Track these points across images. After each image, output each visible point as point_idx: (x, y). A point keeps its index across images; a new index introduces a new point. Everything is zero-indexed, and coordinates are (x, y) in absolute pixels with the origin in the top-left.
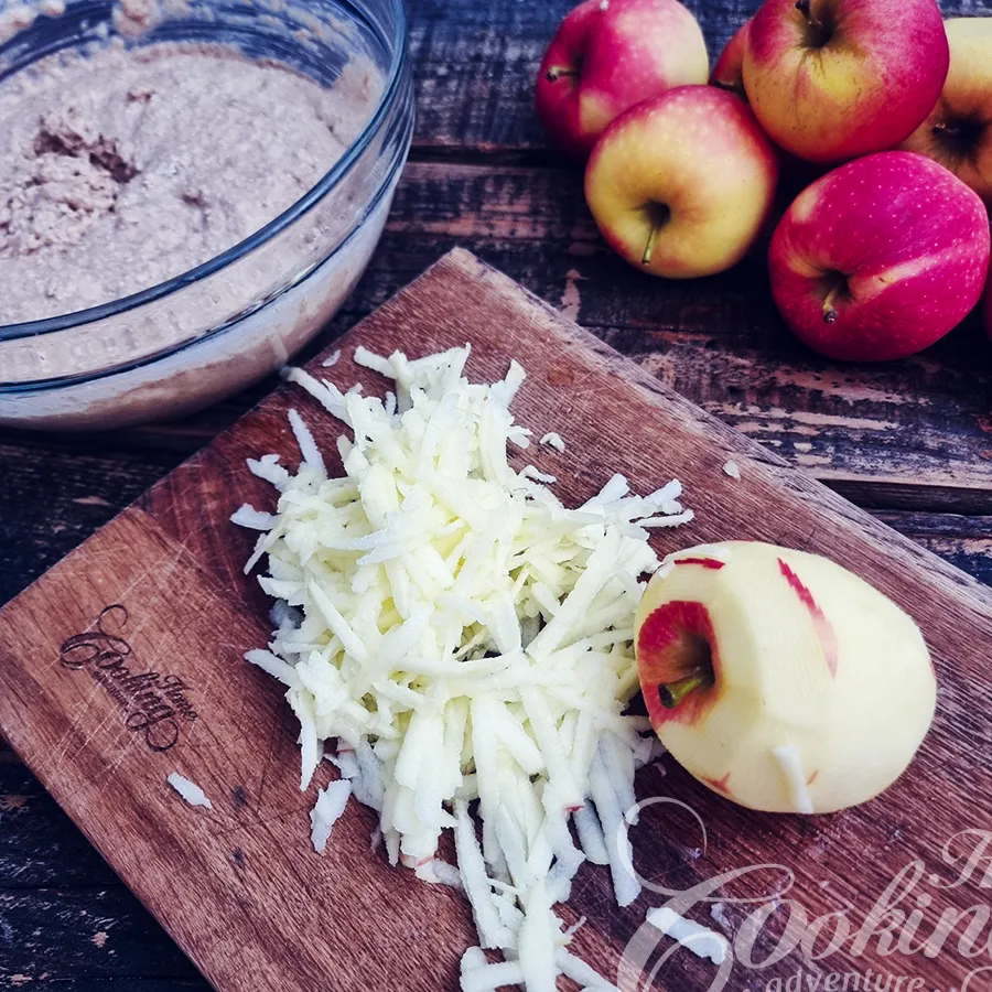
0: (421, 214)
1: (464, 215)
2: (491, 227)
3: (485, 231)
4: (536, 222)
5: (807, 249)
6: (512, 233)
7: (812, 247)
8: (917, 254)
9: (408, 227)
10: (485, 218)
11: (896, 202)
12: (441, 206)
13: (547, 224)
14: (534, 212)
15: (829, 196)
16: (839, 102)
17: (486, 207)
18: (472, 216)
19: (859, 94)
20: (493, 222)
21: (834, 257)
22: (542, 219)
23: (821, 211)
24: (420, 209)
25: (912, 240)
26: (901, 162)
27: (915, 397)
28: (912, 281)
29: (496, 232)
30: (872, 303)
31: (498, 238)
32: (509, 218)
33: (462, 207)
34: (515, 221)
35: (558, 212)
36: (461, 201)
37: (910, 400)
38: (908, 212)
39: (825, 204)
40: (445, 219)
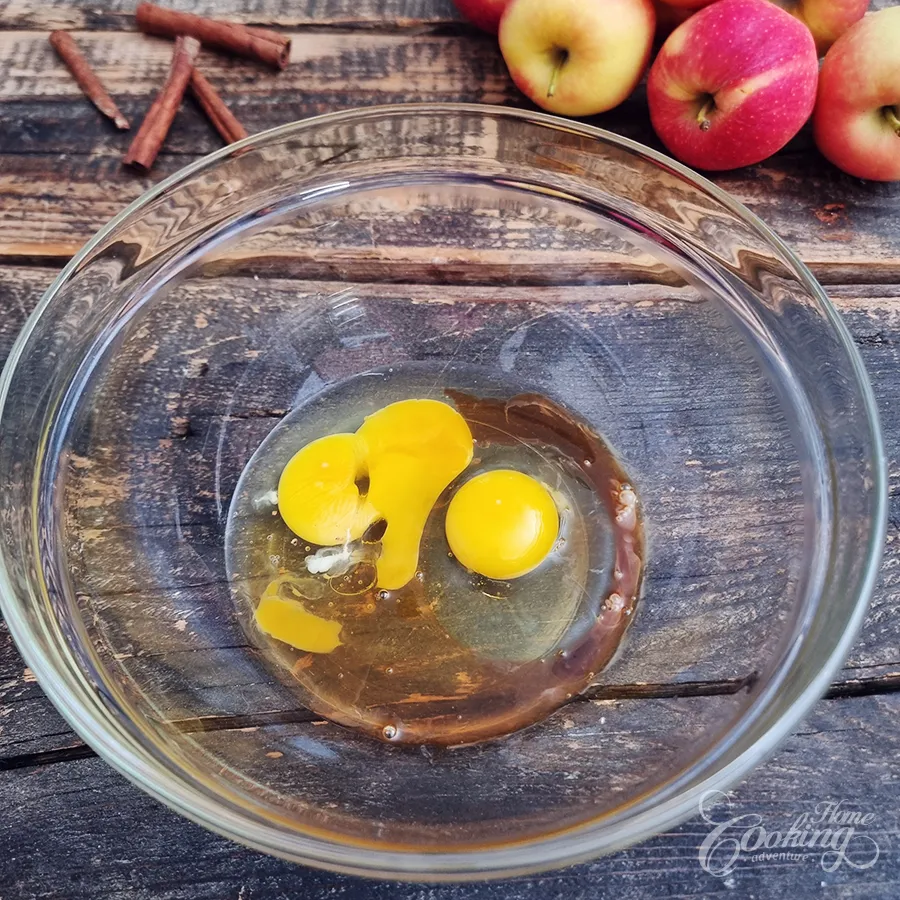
0: (356, 75)
1: (392, 75)
2: (416, 83)
3: (411, 87)
4: (452, 79)
5: (681, 76)
6: (435, 87)
7: (685, 72)
8: (768, 67)
9: (347, 86)
10: (411, 77)
11: (748, 29)
12: (372, 69)
13: (464, 80)
14: (451, 71)
15: (696, 30)
17: (410, 68)
18: (399, 75)
20: (418, 80)
21: (704, 79)
22: (457, 76)
23: (690, 43)
24: (354, 72)
25: (763, 57)
27: (767, 199)
29: (421, 87)
30: (736, 112)
31: (422, 93)
32: (431, 76)
33: (389, 69)
34: (435, 78)
35: (470, 71)
36: (389, 65)
37: (763, 201)
38: (758, 36)
39: (694, 37)
40: (376, 78)
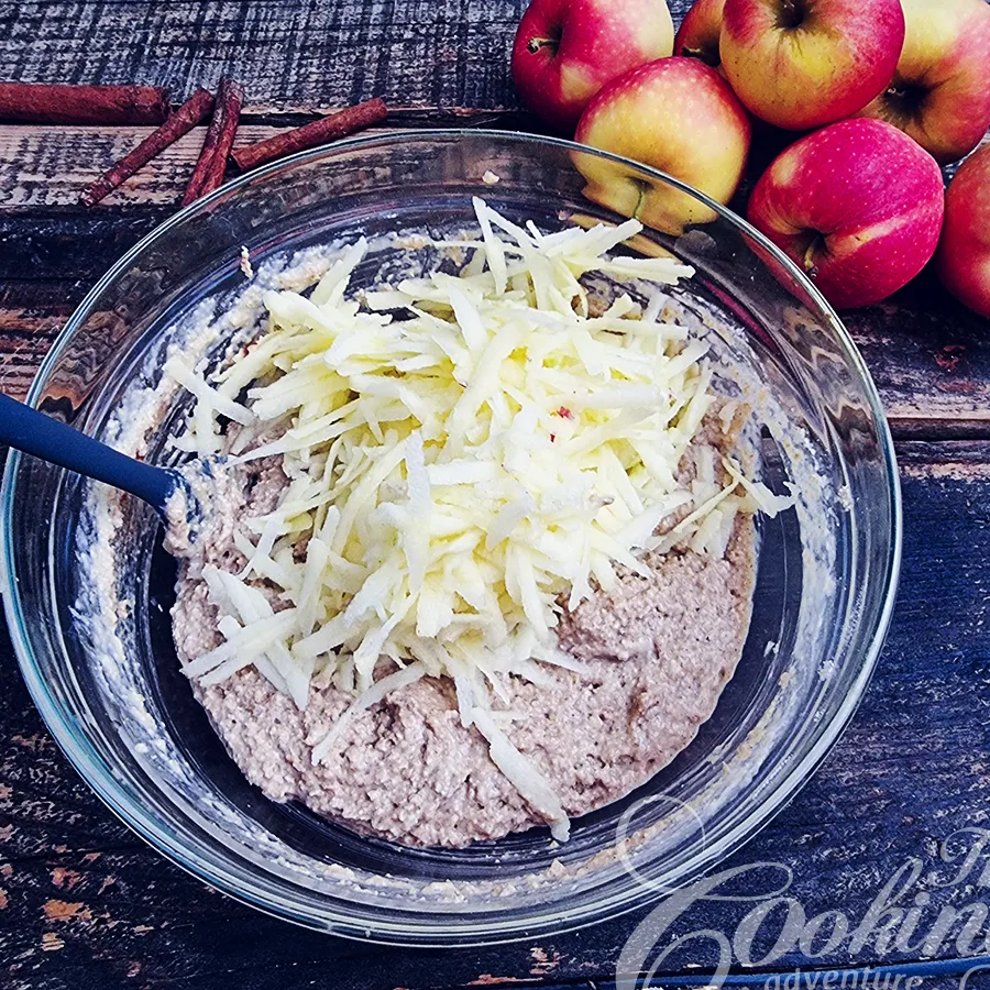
5: (788, 213)
7: (794, 210)
8: (888, 215)
11: (869, 167)
15: (809, 162)
16: (815, 80)
19: (833, 73)
21: (814, 218)
23: (801, 176)
25: (883, 204)
26: (870, 130)
27: (879, 338)
28: (884, 239)
30: (848, 259)
37: (874, 340)
38: (881, 178)
39: (805, 170)
